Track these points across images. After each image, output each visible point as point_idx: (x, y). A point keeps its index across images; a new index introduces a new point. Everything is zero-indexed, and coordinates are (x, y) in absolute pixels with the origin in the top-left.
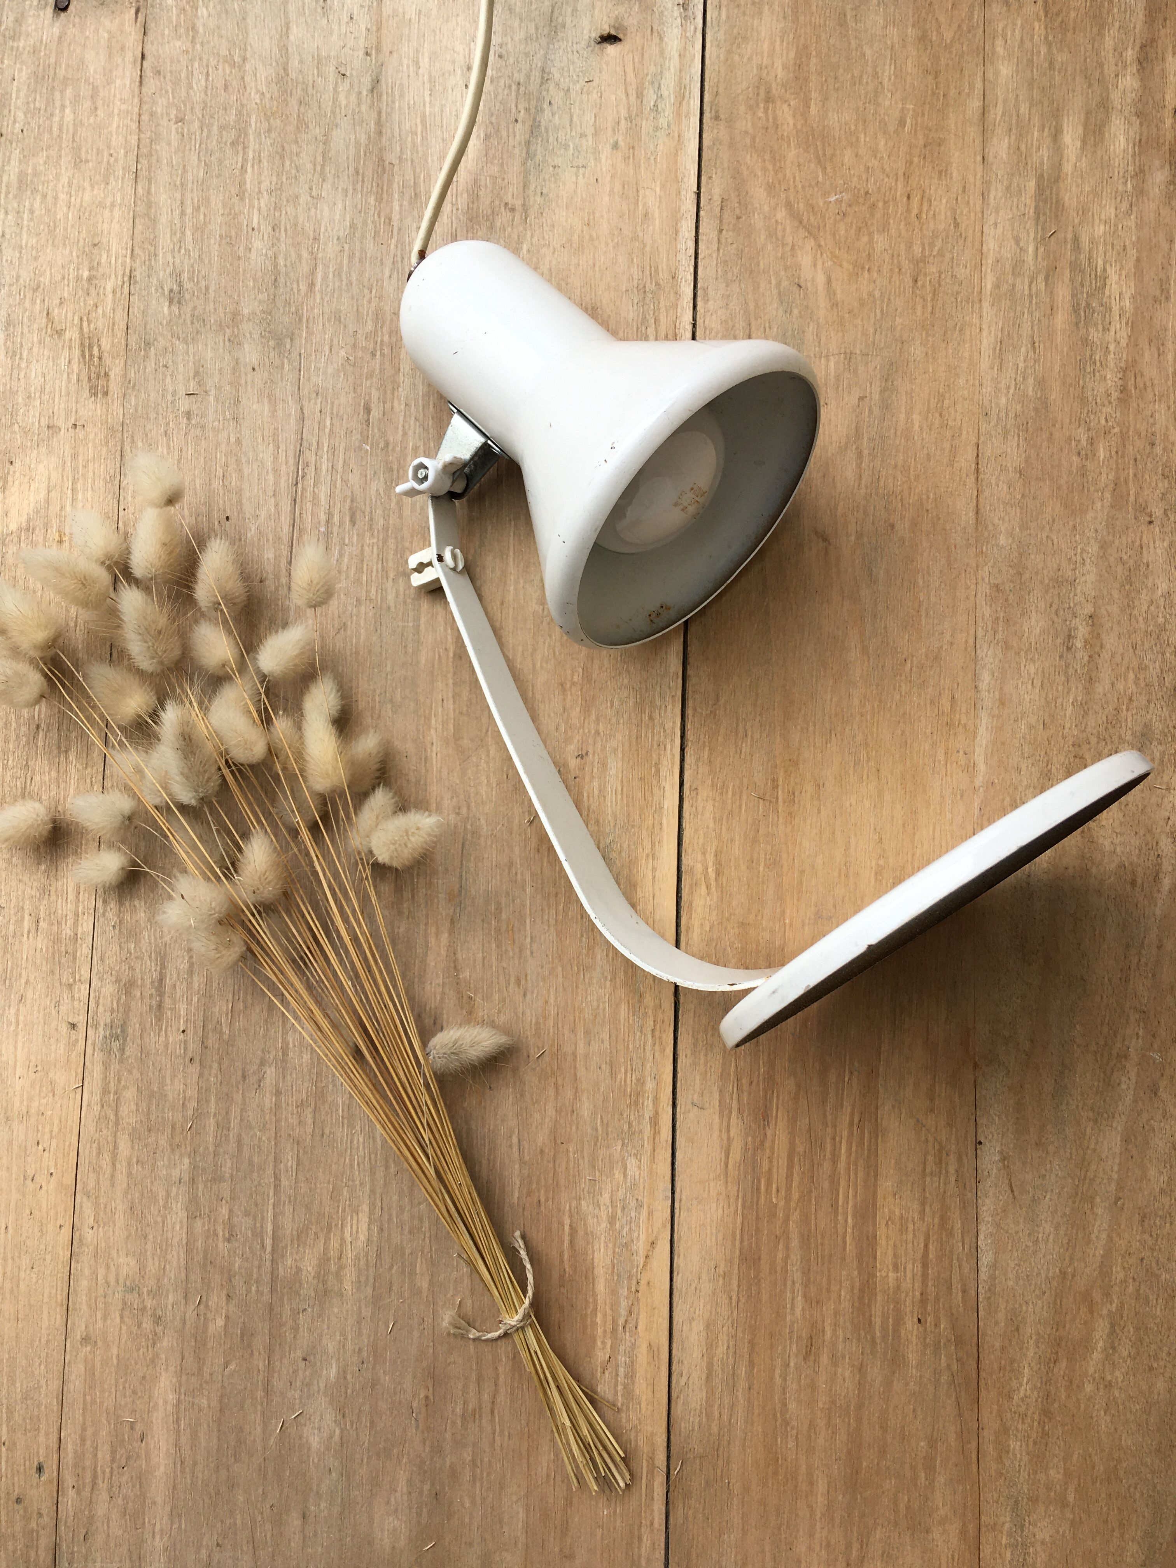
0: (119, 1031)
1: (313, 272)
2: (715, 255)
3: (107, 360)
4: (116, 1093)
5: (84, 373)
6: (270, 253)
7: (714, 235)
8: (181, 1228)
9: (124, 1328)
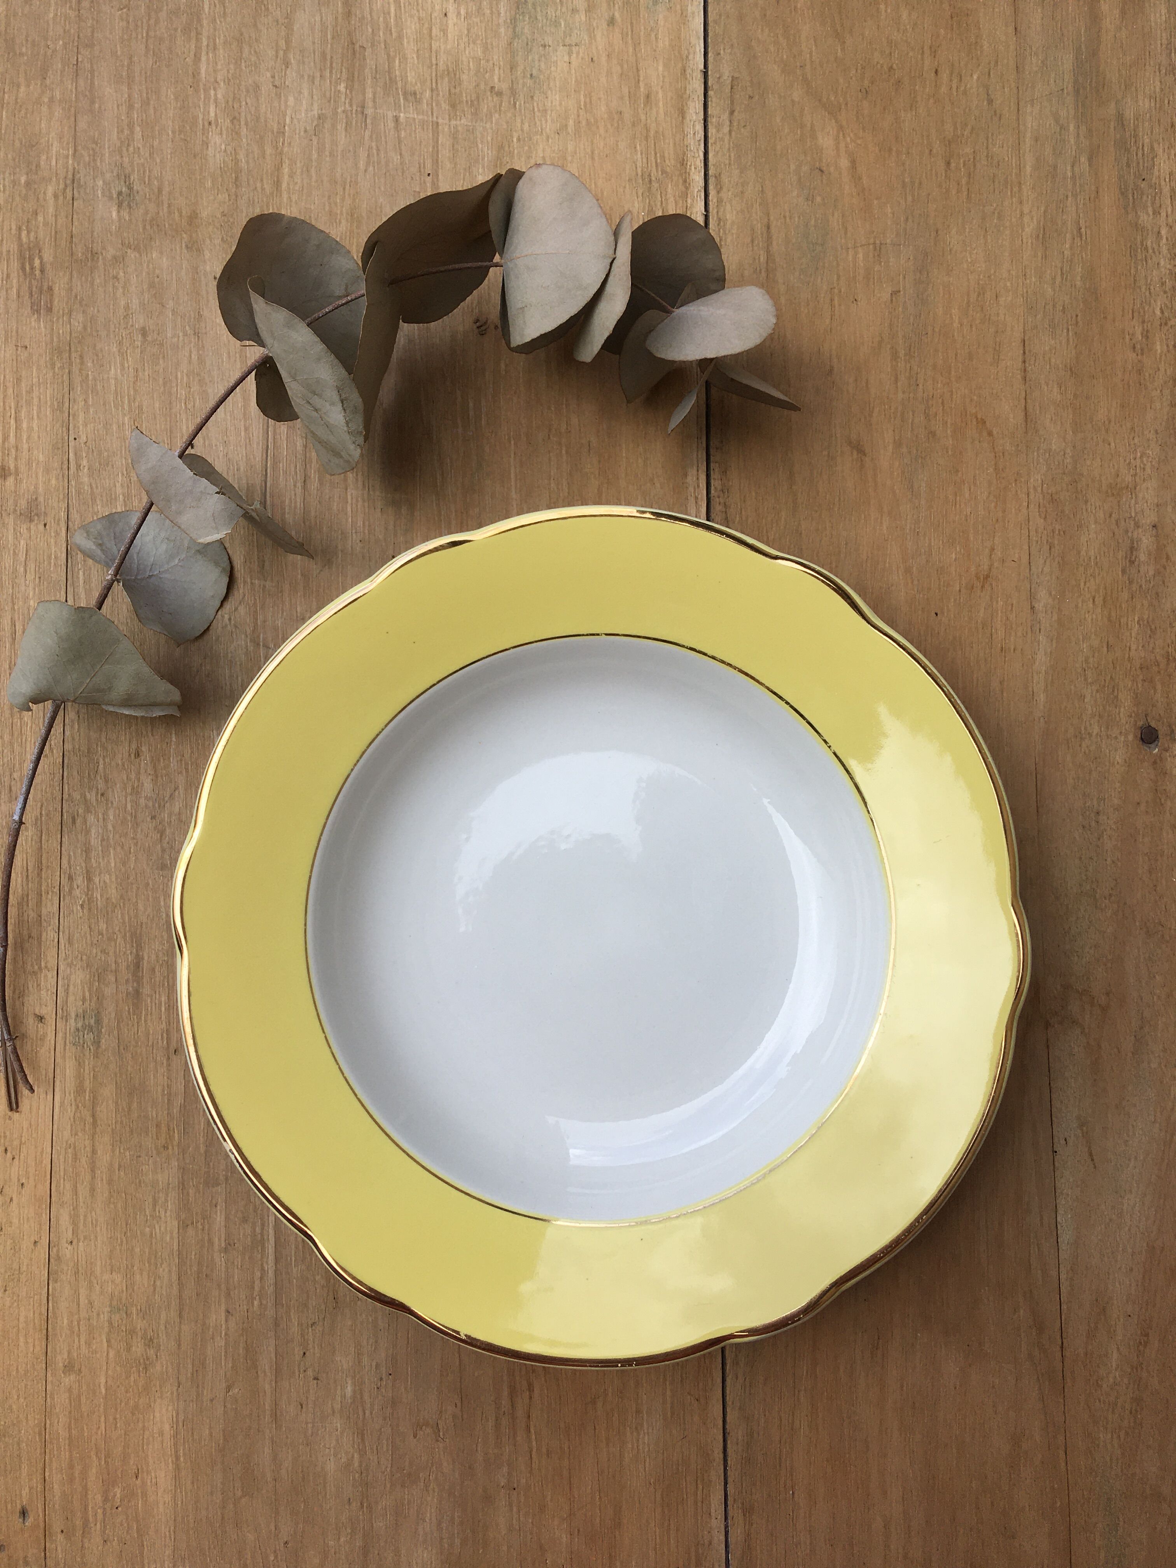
0: (92, 1022)
1: (278, 168)
2: (727, 138)
3: (50, 272)
4: (92, 1091)
5: (25, 287)
6: (229, 148)
7: (725, 116)
8: (172, 1238)
9: (112, 1354)
